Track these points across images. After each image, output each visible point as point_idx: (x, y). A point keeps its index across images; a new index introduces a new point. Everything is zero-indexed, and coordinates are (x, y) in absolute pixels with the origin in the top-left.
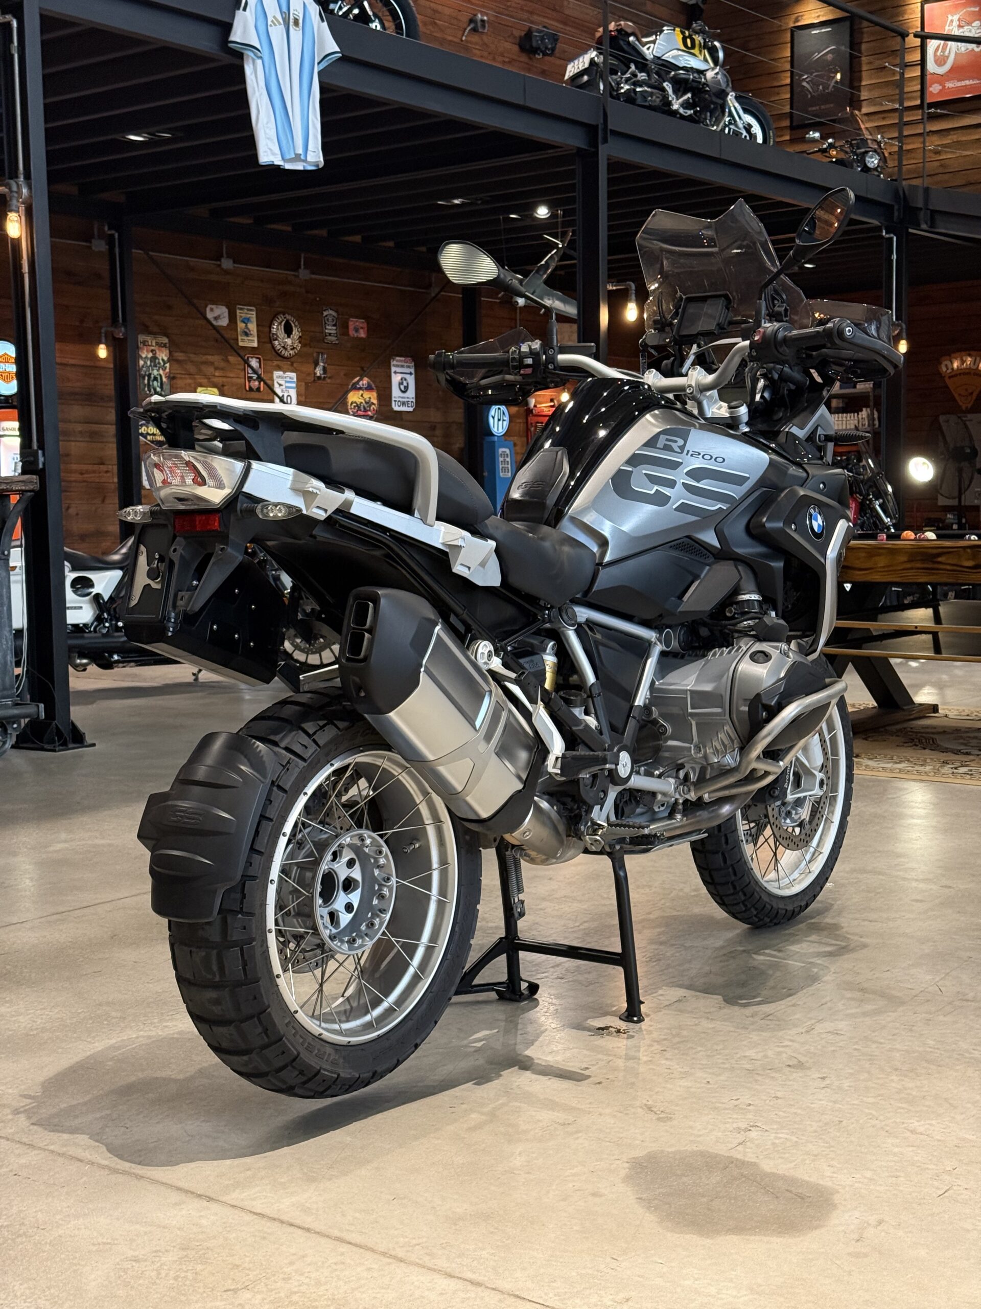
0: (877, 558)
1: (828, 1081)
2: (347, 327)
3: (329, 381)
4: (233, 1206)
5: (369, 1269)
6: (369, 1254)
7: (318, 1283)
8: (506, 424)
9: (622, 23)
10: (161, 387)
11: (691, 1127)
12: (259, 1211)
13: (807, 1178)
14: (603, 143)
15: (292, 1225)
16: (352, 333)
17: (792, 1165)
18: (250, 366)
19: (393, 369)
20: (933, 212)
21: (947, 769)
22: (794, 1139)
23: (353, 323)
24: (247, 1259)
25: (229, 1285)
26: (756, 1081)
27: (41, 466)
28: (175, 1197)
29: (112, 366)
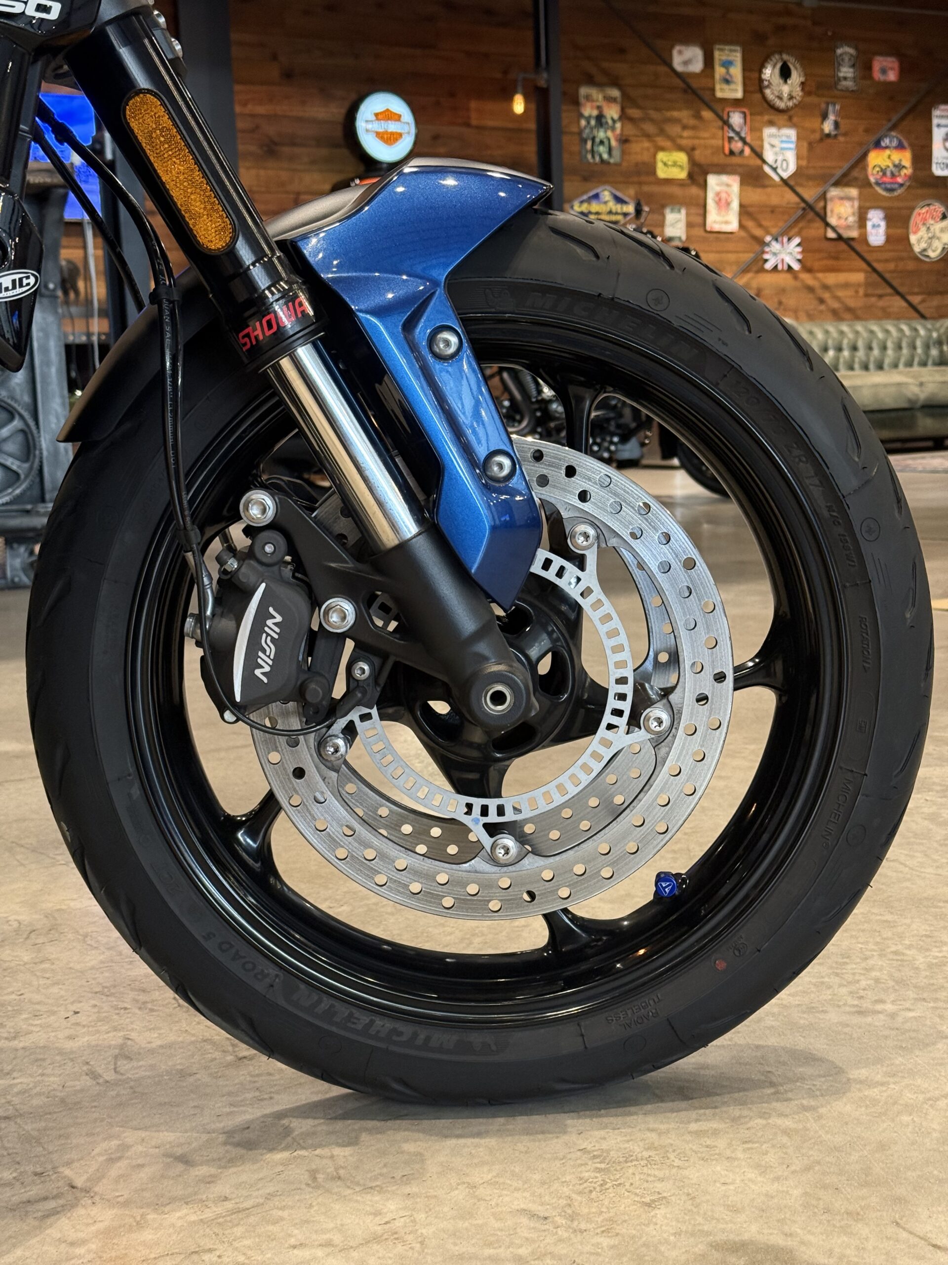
2: (870, 68)
10: (610, 154)
16: (877, 75)
18: (730, 125)
19: (935, 121)
23: (878, 63)
29: (533, 124)
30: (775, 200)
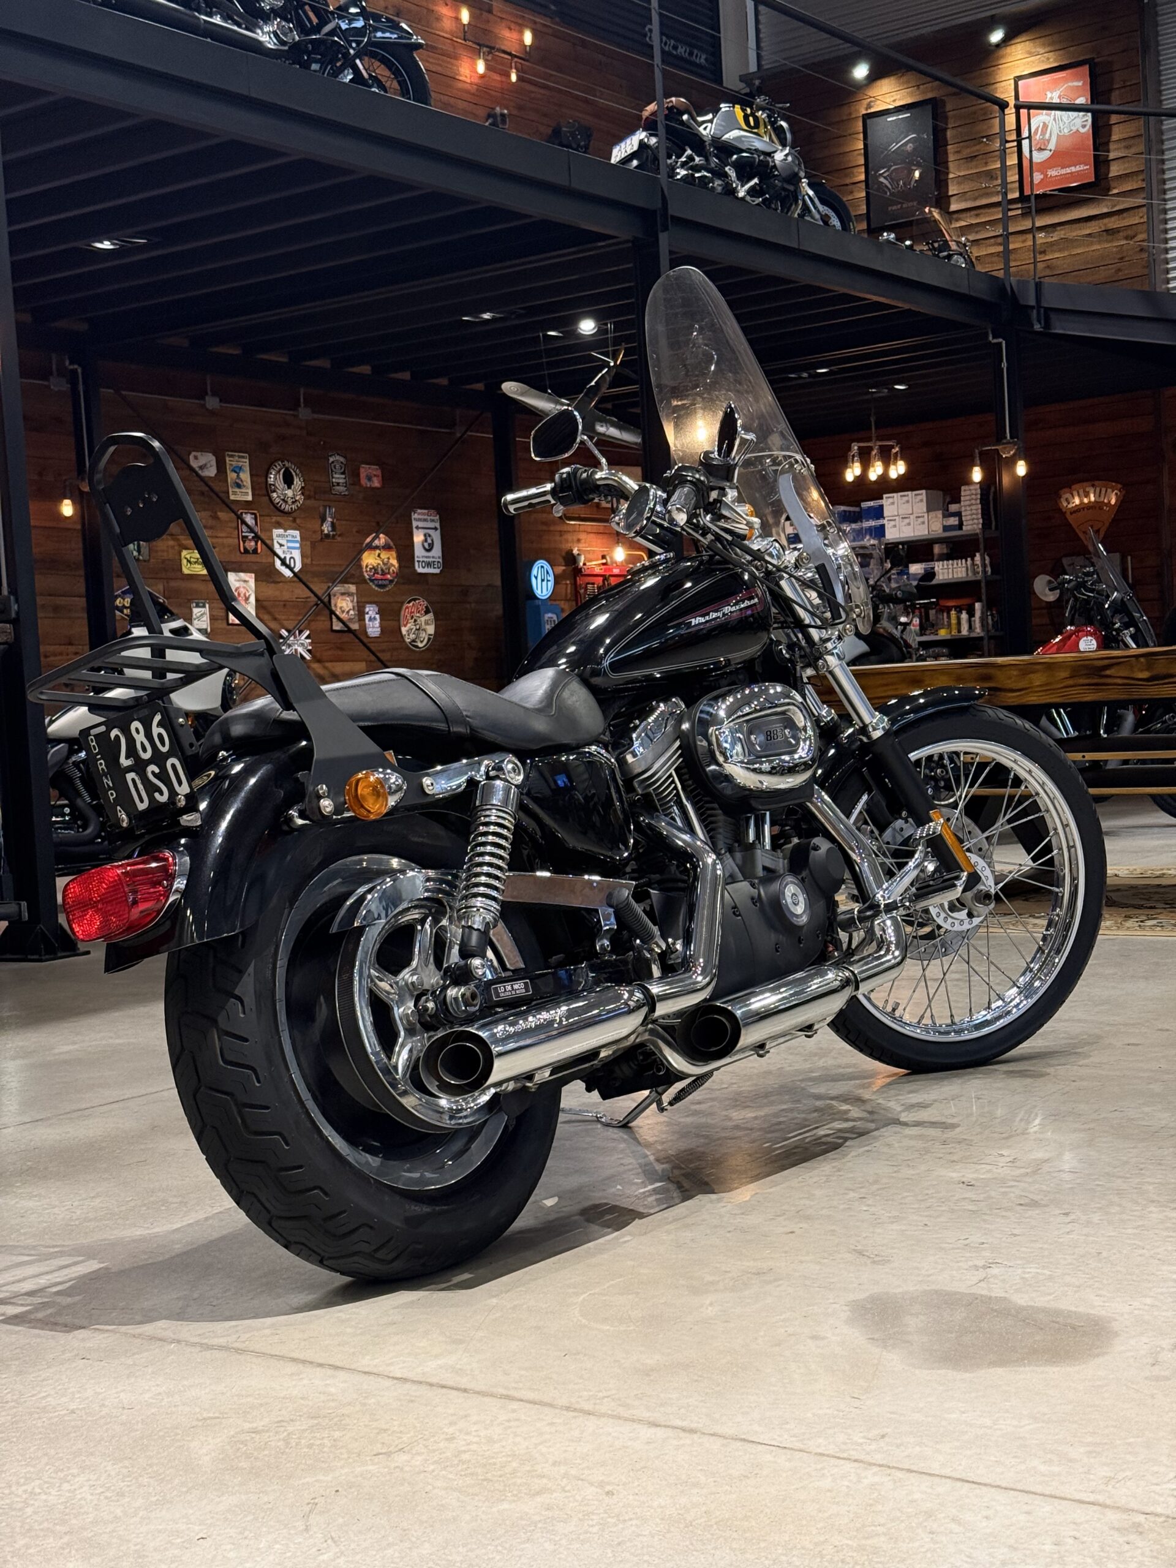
0: (1032, 676)
1: (1072, 1217)
2: (358, 475)
3: (339, 539)
4: (365, 1373)
5: (552, 1424)
6: (546, 1410)
7: (490, 1440)
8: (551, 584)
9: (673, 99)
10: (139, 551)
11: (917, 1268)
12: (399, 1375)
13: (1073, 1309)
14: (663, 231)
15: (443, 1387)
16: (364, 482)
17: (1051, 1297)
18: (244, 522)
19: (415, 524)
20: (1047, 309)
21: (1130, 923)
22: (1047, 1272)
23: (365, 470)
24: (396, 1423)
25: (378, 1448)
26: (984, 1220)
27: (13, 615)
28: (291, 1368)
29: (79, 527)
30: (286, 596)
